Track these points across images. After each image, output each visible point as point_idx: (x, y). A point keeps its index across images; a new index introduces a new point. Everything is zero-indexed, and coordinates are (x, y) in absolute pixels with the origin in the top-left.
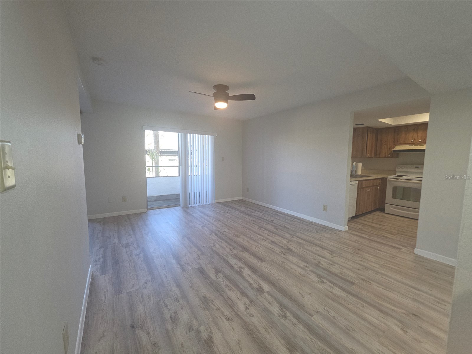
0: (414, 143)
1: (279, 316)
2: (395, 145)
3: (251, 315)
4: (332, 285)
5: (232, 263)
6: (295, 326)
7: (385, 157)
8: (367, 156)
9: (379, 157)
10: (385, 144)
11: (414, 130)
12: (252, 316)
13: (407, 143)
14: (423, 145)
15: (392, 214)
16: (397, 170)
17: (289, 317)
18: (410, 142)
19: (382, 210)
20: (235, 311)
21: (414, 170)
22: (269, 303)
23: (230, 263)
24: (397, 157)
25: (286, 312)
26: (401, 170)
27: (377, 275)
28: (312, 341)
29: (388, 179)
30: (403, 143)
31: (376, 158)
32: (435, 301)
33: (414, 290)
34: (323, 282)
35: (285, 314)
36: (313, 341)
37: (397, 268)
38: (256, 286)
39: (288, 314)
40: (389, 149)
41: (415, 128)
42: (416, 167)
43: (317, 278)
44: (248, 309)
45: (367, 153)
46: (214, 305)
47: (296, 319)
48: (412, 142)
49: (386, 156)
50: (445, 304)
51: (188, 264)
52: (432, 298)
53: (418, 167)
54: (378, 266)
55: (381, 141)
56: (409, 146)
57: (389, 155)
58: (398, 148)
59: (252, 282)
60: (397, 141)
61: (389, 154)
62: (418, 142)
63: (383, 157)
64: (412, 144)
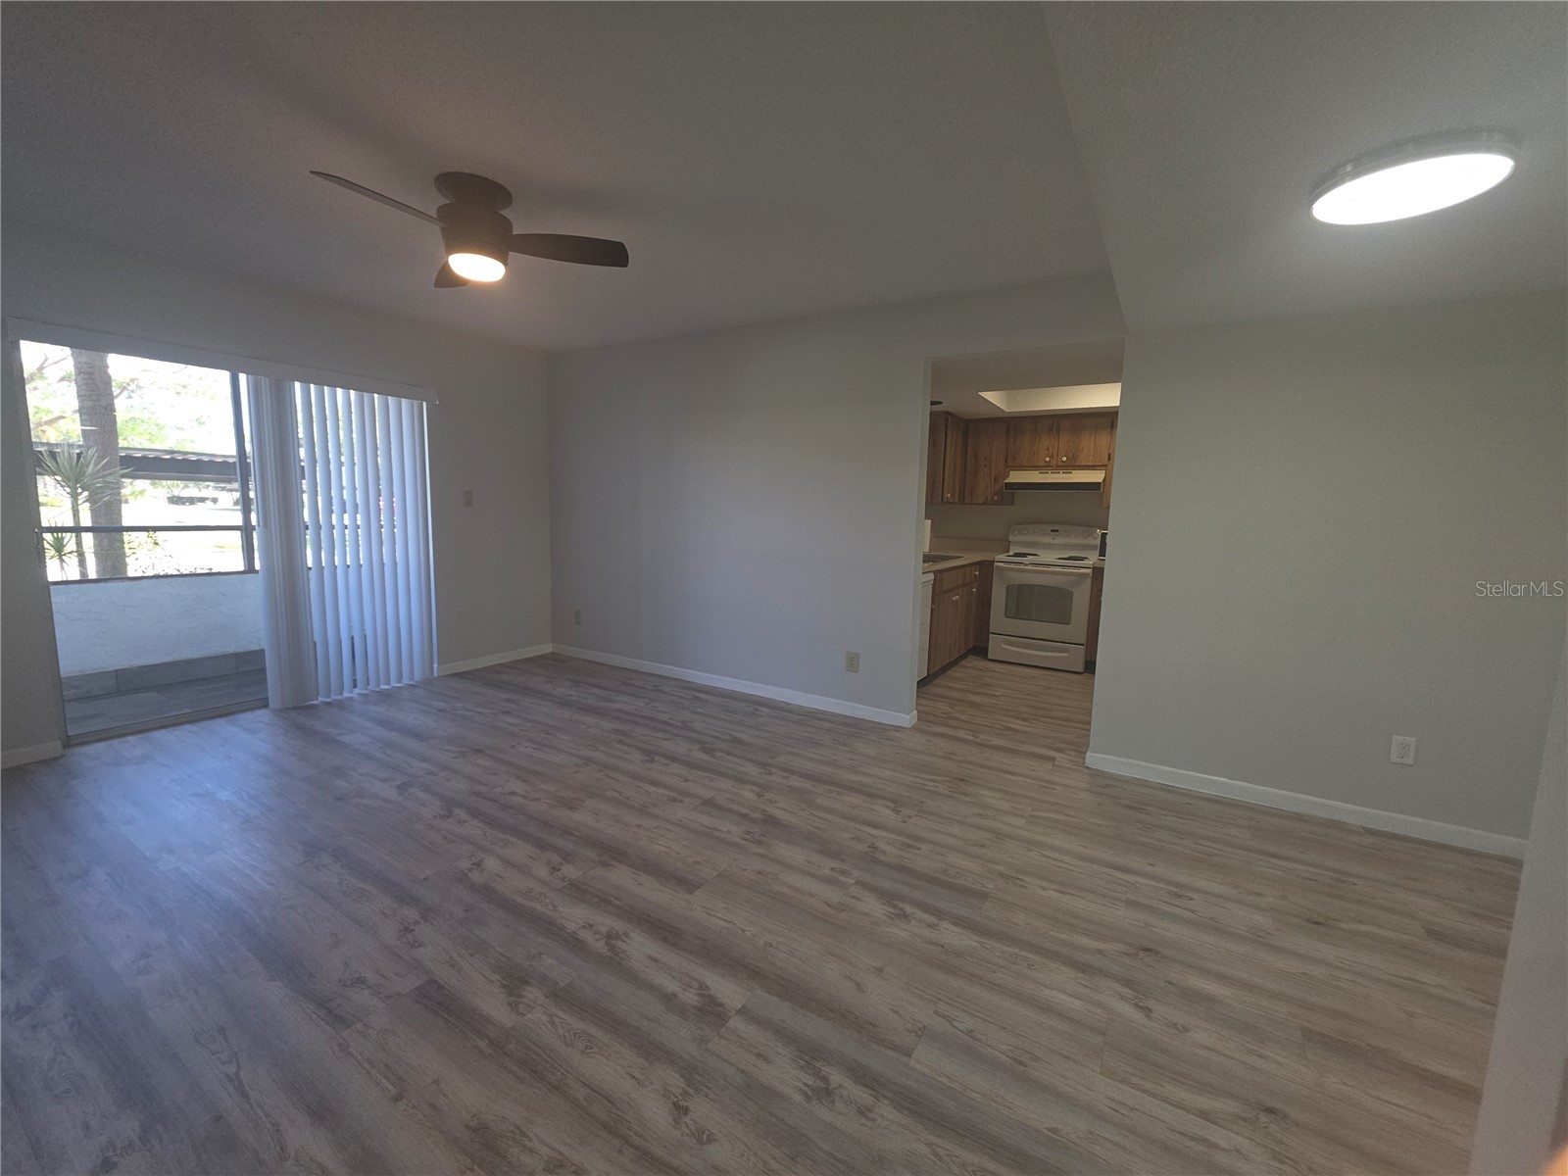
0: (1052, 466)
1: (808, 1098)
2: (1009, 469)
3: (703, 1137)
4: (932, 919)
5: (571, 926)
6: (869, 1119)
7: (985, 503)
8: (945, 500)
9: (972, 504)
10: (985, 466)
11: (1051, 429)
12: (711, 1140)
13: (1035, 465)
14: (1071, 472)
15: (1007, 662)
16: (1010, 539)
17: (841, 1086)
18: (1043, 464)
19: (981, 651)
20: (632, 1146)
21: (1048, 540)
22: (759, 1055)
23: (562, 928)
24: (1012, 503)
25: (826, 1069)
26: (1020, 538)
27: (1031, 850)
28: (937, 1155)
29: (996, 564)
30: (1025, 465)
31: (964, 504)
32: (1169, 892)
33: (1119, 875)
34: (905, 916)
35: (825, 1079)
36: (941, 1152)
37: (1064, 818)
38: (690, 998)
39: (836, 1077)
40: (996, 480)
41: (1053, 424)
42: (1052, 531)
43: (883, 907)
44: (686, 1110)
45: (945, 491)
46: (531, 1151)
47: (866, 1086)
48: (1046, 461)
49: (987, 499)
50: (1190, 895)
51: (359, 981)
52: (1163, 886)
53: (1057, 531)
54: (1021, 822)
55: (976, 456)
56: (1040, 473)
57: (996, 498)
58: (1016, 477)
59: (672, 986)
60: (1014, 459)
61: (995, 494)
62: (1060, 464)
63: (981, 501)
64: (1046, 467)
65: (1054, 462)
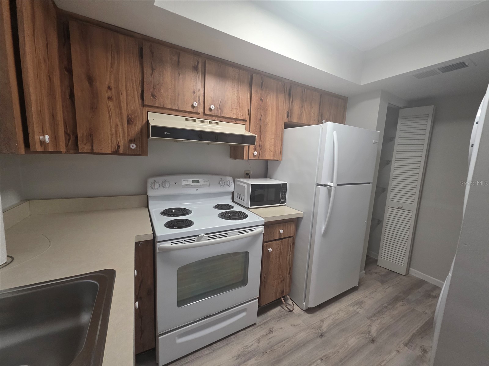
0: (199, 114)
2: (147, 109)
7: (116, 153)
9: (92, 153)
10: (110, 98)
11: (196, 69)
13: (180, 109)
14: (217, 124)
16: (150, 193)
18: (188, 109)
26: (162, 192)
30: (170, 107)
31: (79, 153)
40: (130, 121)
41: (198, 63)
48: (193, 106)
49: (119, 147)
53: (198, 181)
56: (187, 120)
57: (133, 146)
60: (154, 96)
61: (131, 141)
62: (207, 112)
63: (109, 150)
64: (191, 114)
65: (201, 110)
